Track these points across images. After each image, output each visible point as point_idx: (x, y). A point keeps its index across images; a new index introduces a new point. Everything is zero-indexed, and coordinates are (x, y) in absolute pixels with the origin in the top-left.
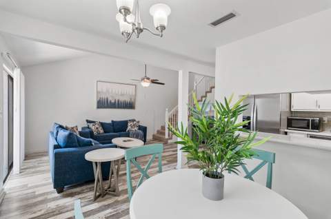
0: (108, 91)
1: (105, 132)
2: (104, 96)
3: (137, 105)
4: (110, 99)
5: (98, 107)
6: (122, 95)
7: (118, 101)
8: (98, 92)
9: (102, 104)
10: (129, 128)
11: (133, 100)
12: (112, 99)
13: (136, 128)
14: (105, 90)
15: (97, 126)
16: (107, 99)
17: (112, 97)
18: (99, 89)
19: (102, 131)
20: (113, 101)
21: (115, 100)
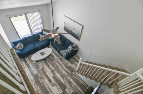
5: (64, 30)
6: (74, 29)
7: (72, 31)
16: (67, 28)
21: (70, 30)
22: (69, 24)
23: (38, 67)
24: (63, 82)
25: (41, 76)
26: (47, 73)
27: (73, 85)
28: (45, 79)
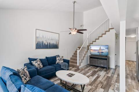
0: (43, 37)
1: (44, 66)
2: (40, 40)
3: (60, 46)
4: (44, 42)
5: (37, 48)
6: (52, 40)
7: (50, 43)
8: (36, 38)
9: (40, 46)
10: (58, 61)
11: (57, 43)
12: (45, 42)
13: (62, 61)
14: (41, 36)
15: (39, 63)
16: (43, 42)
17: (46, 41)
18: (37, 35)
19: (42, 66)
20: (46, 44)
21: (48, 43)
22: (45, 37)
23: (90, 89)
24: (92, 72)
25: (99, 83)
26: (93, 80)
27: (90, 69)
28: (100, 80)
